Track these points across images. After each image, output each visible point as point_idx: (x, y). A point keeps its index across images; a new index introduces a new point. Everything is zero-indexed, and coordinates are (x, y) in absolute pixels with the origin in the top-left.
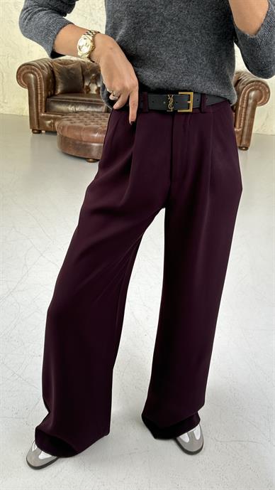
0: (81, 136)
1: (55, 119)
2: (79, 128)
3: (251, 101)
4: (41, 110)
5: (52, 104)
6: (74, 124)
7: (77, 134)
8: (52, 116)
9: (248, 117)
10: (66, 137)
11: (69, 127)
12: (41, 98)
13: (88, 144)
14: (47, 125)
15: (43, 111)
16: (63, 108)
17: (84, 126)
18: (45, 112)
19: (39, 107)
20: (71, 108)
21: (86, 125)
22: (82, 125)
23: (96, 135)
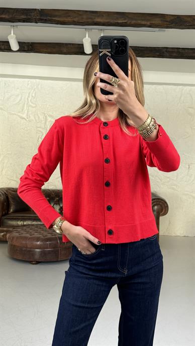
0: (26, 244)
1: (7, 232)
2: (26, 238)
5: (6, 221)
6: (21, 235)
7: (24, 242)
8: (5, 229)
10: (15, 246)
11: (17, 238)
13: (32, 250)
16: (14, 223)
17: (30, 236)
20: (20, 223)
21: (31, 235)
22: (28, 235)
23: (38, 243)
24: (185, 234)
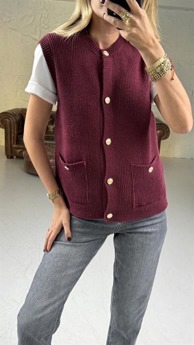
4: (14, 142)
12: (14, 134)
14: (18, 153)
15: (15, 143)
18: (17, 144)
19: (12, 141)
24: (182, 157)
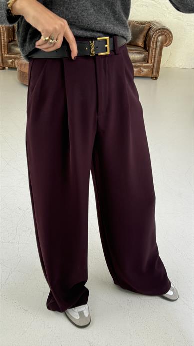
1: (15, 58)
3: (159, 44)
4: (5, 51)
5: (13, 47)
8: (13, 56)
9: (157, 55)
10: (24, 72)
11: (25, 65)
12: (5, 42)
14: (10, 63)
18: (8, 53)
19: (3, 49)
